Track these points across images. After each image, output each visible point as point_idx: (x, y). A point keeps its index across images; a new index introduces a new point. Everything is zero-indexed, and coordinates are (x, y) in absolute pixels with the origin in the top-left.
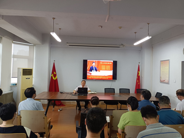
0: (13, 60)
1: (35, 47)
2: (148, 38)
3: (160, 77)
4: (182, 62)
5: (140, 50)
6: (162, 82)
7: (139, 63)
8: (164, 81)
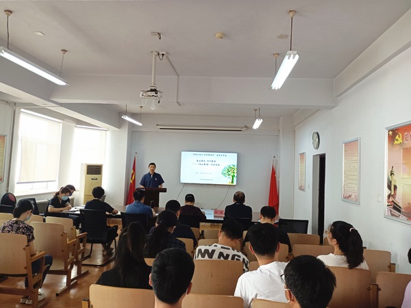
3: (298, 181)
4: (313, 156)
5: (278, 136)
7: (274, 157)
8: (302, 186)
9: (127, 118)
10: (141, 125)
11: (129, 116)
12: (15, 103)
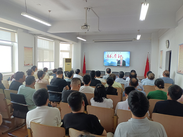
1: (73, 45)
4: (166, 52)
5: (150, 42)
7: (148, 53)
8: (161, 66)
9: (79, 38)
10: (86, 41)
11: (80, 37)
12: (35, 35)
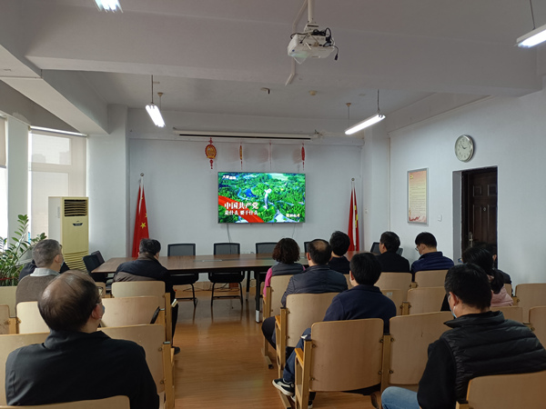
0: (32, 175)
1: (88, 140)
2: (376, 119)
3: (409, 211)
4: (454, 172)
5: (360, 147)
6: (411, 221)
7: (353, 179)
8: (417, 218)
